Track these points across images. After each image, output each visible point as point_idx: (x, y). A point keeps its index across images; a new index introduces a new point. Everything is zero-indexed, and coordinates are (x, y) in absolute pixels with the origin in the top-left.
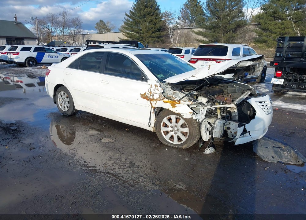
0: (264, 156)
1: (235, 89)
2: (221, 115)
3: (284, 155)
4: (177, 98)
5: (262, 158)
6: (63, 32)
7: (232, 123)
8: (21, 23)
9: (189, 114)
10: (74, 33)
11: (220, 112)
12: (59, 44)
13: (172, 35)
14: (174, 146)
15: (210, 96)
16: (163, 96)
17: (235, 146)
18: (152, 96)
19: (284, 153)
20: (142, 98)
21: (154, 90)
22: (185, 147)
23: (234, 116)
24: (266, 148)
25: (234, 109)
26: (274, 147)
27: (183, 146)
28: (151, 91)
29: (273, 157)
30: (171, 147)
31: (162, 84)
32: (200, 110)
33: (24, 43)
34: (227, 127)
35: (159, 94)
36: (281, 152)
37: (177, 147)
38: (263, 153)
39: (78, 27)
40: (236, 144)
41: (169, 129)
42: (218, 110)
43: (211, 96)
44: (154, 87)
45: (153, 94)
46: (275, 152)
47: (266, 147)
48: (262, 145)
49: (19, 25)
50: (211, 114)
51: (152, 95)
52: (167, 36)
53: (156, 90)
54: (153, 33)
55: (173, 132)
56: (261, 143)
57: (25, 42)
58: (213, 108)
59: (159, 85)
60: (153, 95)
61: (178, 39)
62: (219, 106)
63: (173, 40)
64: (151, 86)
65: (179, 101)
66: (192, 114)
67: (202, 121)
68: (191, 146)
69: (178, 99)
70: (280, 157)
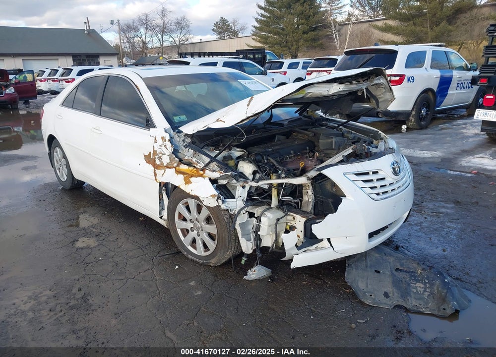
0: (365, 293)
1: (332, 142)
2: (279, 201)
3: (415, 290)
4: (200, 163)
5: (360, 295)
6: (161, 41)
7: (298, 217)
8: (94, 31)
9: (211, 197)
10: (180, 42)
11: (278, 194)
12: (152, 61)
13: (337, 36)
14: (197, 260)
15: (267, 160)
16: (176, 159)
17: (293, 269)
18: (159, 160)
19: (418, 285)
20: (147, 163)
21: (160, 147)
22: (213, 262)
23: (306, 202)
24: (377, 274)
25: (307, 188)
26: (397, 270)
27: (210, 261)
28: (155, 149)
29: (386, 295)
30: (192, 260)
31: (176, 136)
32: (237, 190)
33: (99, 62)
34: (291, 225)
35: (169, 155)
36: (409, 284)
37: (201, 261)
38: (367, 284)
39: (184, 31)
40: (293, 265)
41: (188, 225)
42: (273, 189)
43: (270, 158)
44: (160, 141)
45: (160, 155)
46: (396, 283)
47: (376, 271)
48: (369, 265)
49: (92, 34)
50: (258, 197)
51: (157, 157)
52: (330, 37)
53: (163, 148)
54: (304, 33)
55: (195, 232)
56: (368, 259)
57: (101, 60)
58: (264, 184)
59: (168, 138)
60: (160, 158)
61: (349, 42)
62: (275, 181)
63: (339, 43)
64: (155, 139)
65: (203, 170)
66: (216, 198)
67: (239, 212)
68: (224, 261)
69: (202, 165)
70: (405, 294)
